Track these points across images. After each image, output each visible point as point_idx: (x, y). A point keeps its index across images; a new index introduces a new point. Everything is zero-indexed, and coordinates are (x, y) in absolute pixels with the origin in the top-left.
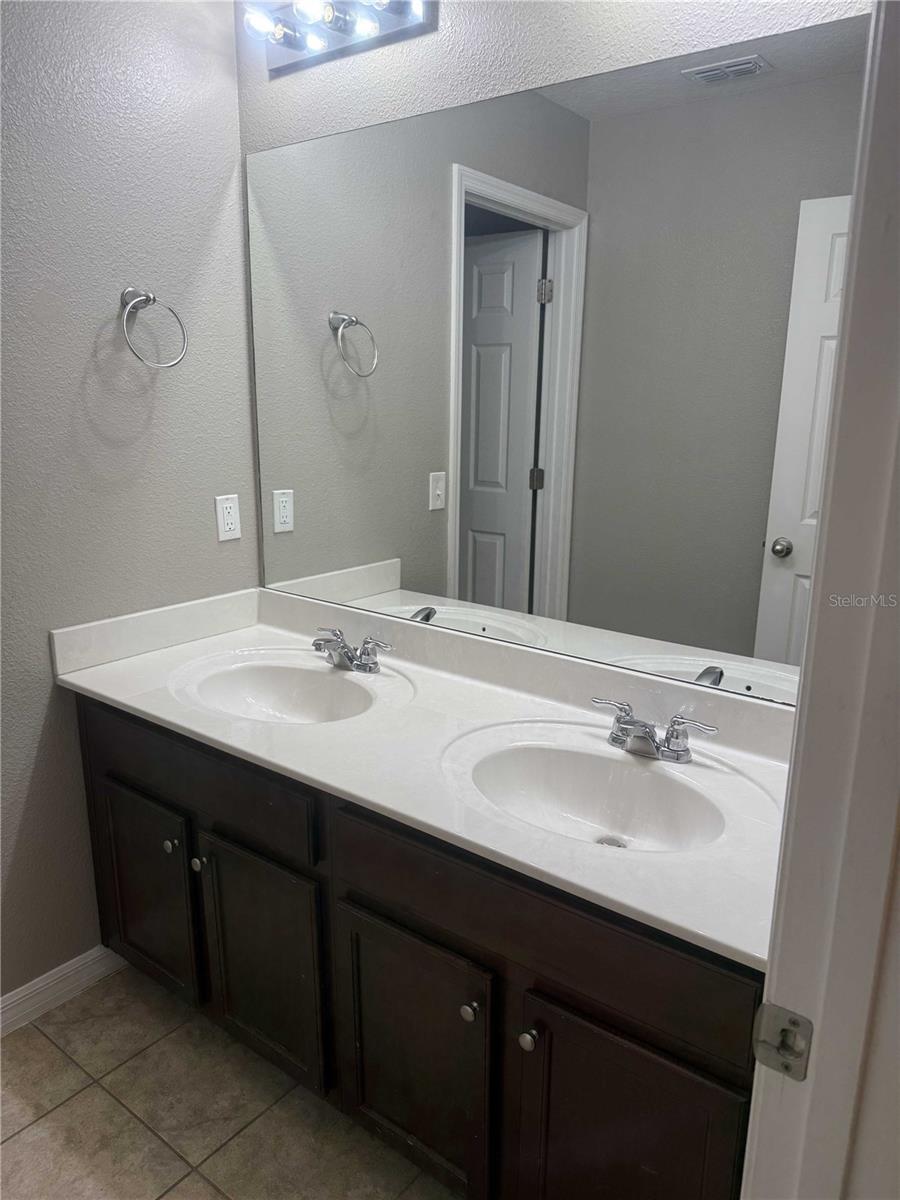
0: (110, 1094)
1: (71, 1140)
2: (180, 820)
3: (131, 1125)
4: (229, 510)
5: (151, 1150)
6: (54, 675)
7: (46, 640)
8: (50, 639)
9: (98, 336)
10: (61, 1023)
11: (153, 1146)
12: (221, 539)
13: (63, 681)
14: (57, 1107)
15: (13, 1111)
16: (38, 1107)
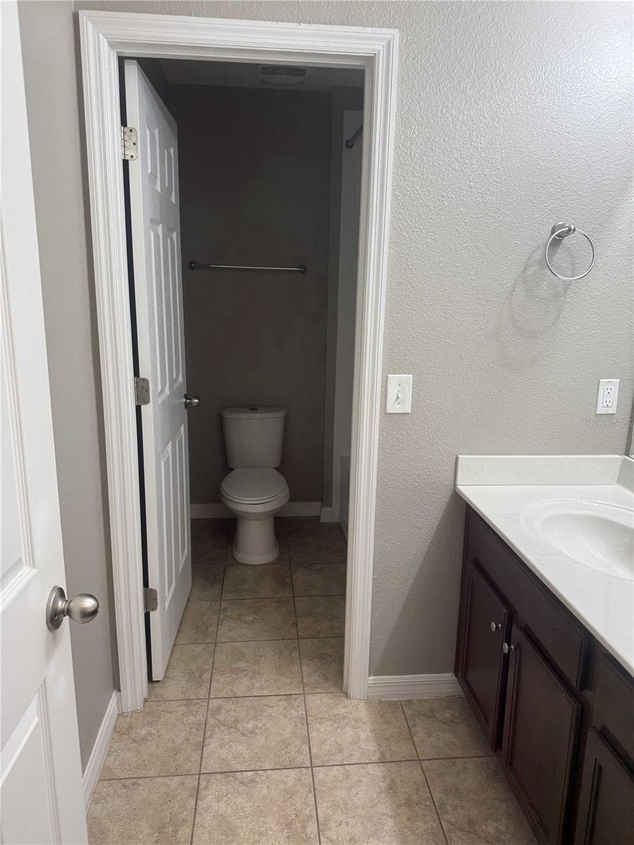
0: (424, 774)
1: (391, 788)
2: (505, 611)
3: (428, 803)
4: (609, 390)
5: (433, 828)
6: (455, 485)
7: (454, 460)
8: (457, 459)
9: (529, 258)
10: (416, 711)
11: (435, 826)
12: (598, 413)
13: (459, 490)
14: (394, 762)
15: (370, 748)
16: (383, 755)
